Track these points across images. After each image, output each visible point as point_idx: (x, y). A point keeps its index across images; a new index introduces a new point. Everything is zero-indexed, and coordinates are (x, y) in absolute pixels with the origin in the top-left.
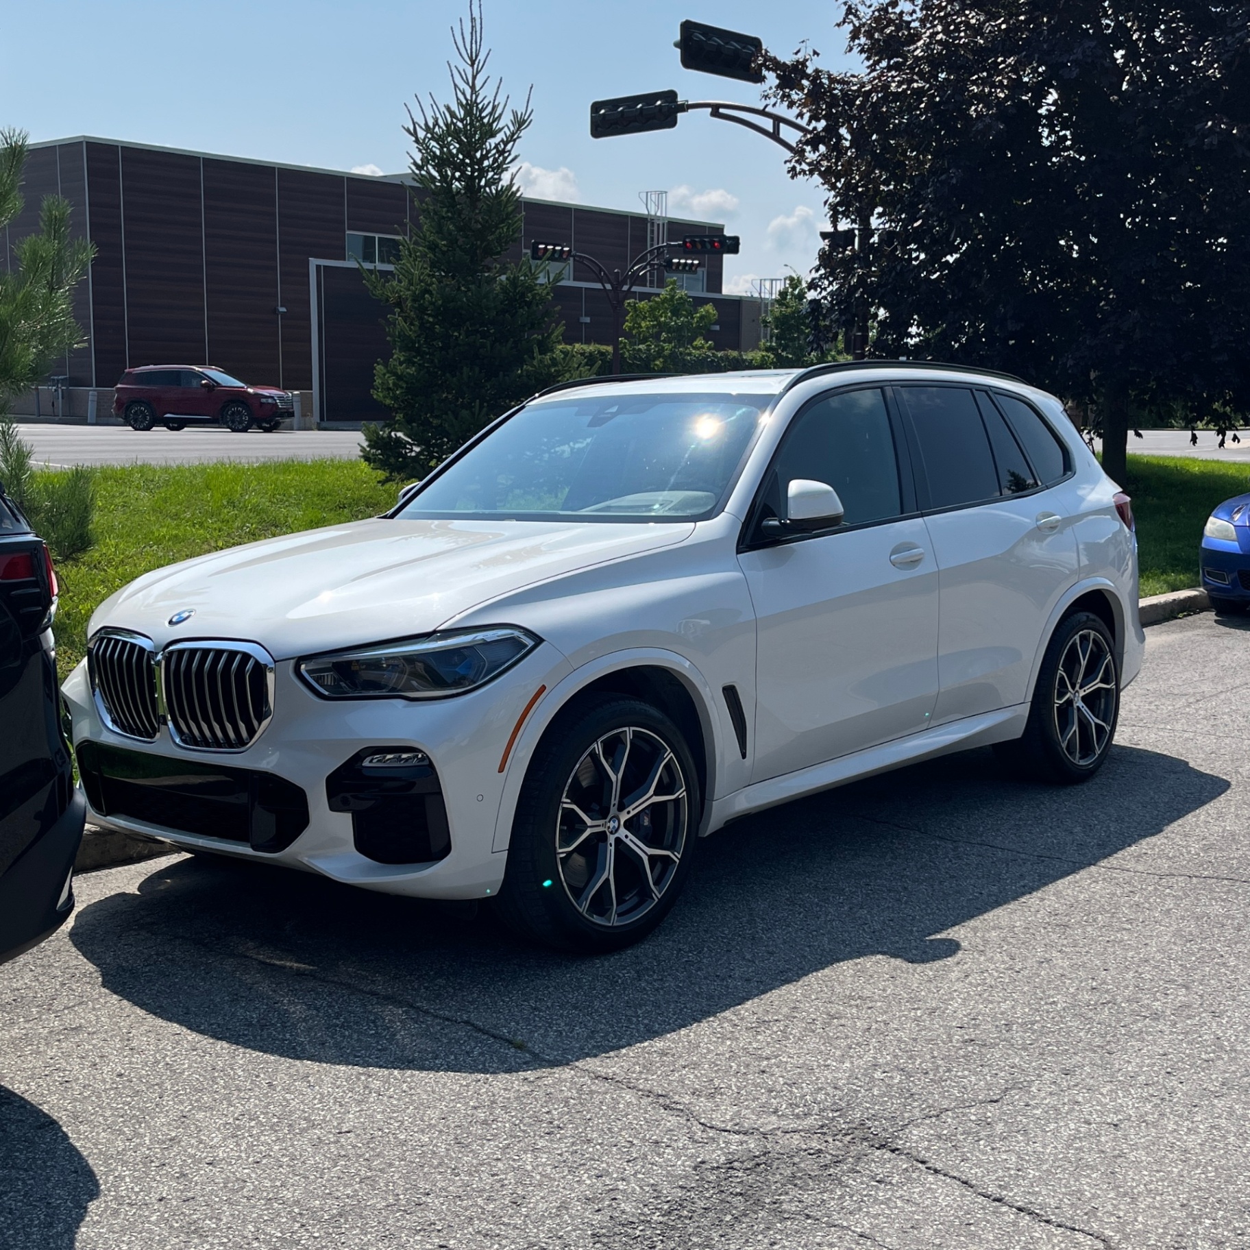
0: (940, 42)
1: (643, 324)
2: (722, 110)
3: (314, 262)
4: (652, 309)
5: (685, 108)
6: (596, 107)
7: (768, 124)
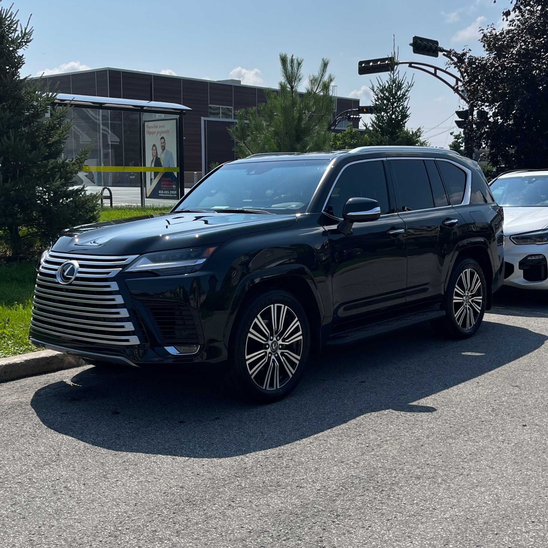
0: (523, 49)
1: (338, 143)
2: (413, 65)
3: (203, 119)
4: (343, 137)
5: (397, 64)
6: (361, 63)
7: (432, 71)
